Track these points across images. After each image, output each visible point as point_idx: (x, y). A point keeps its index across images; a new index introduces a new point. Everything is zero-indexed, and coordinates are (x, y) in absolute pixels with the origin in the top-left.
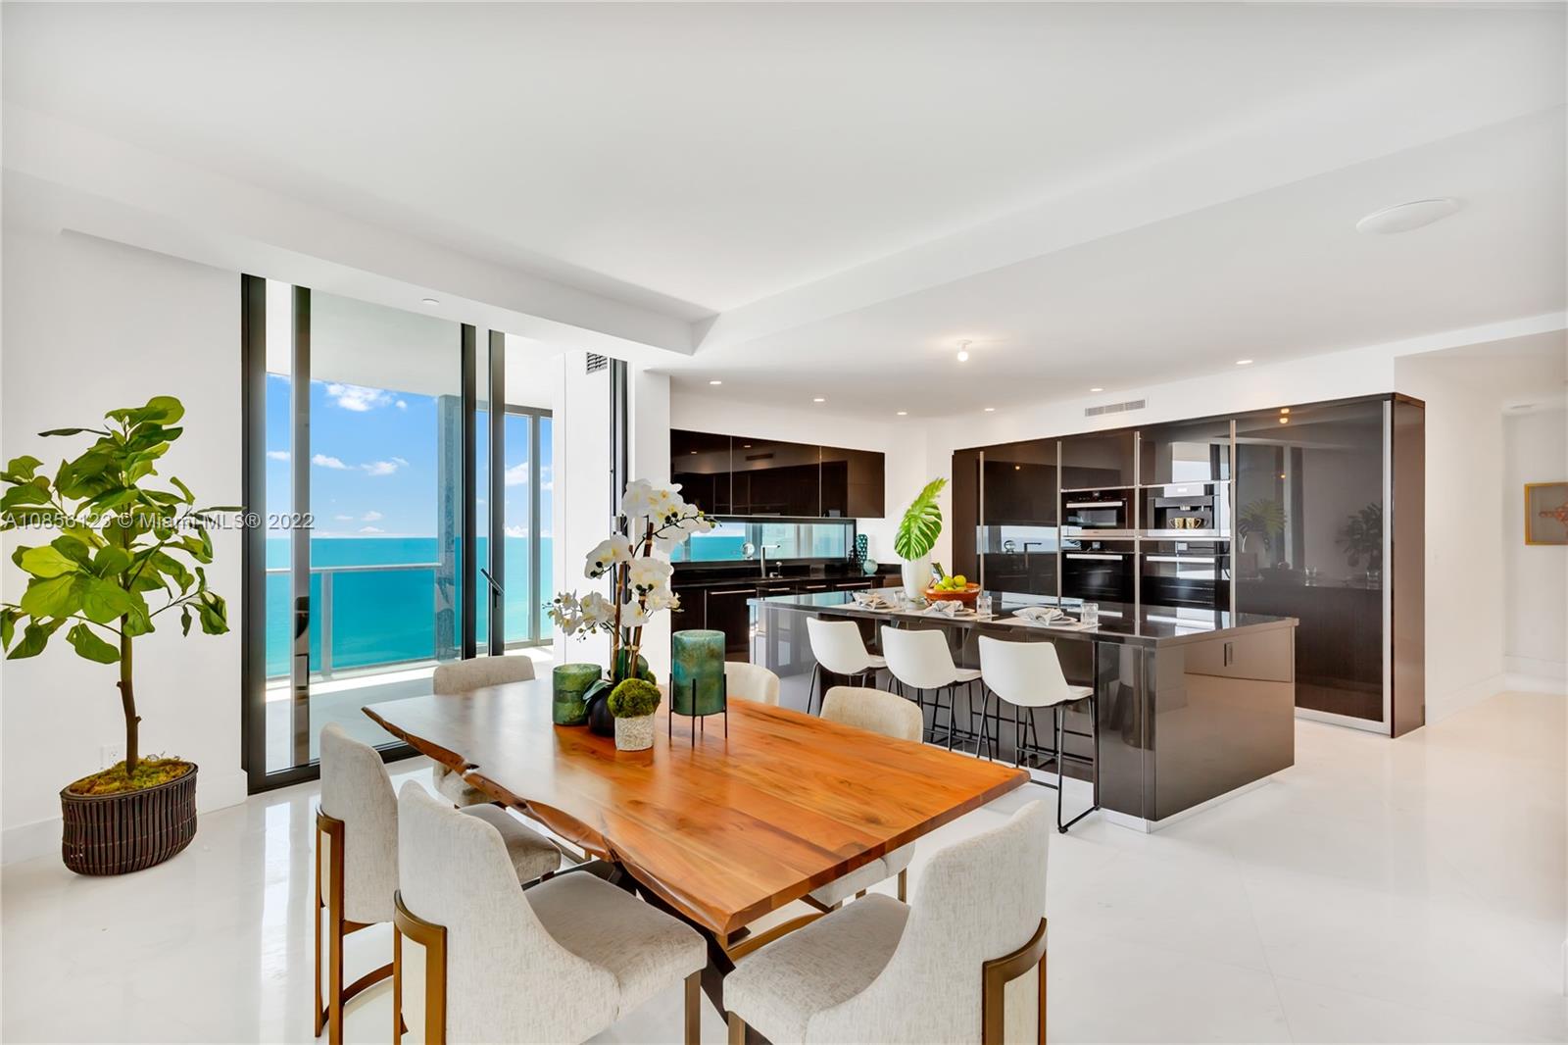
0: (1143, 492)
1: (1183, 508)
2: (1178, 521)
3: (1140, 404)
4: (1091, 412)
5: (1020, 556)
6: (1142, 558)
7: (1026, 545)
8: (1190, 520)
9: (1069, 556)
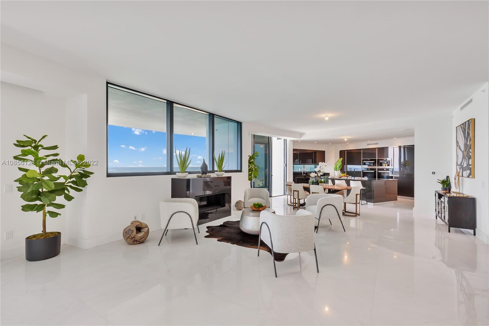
0: (378, 159)
1: (385, 163)
2: (384, 165)
3: (377, 144)
4: (368, 144)
5: (353, 172)
6: (378, 172)
7: (354, 169)
8: (386, 165)
9: (364, 171)
